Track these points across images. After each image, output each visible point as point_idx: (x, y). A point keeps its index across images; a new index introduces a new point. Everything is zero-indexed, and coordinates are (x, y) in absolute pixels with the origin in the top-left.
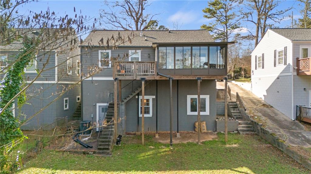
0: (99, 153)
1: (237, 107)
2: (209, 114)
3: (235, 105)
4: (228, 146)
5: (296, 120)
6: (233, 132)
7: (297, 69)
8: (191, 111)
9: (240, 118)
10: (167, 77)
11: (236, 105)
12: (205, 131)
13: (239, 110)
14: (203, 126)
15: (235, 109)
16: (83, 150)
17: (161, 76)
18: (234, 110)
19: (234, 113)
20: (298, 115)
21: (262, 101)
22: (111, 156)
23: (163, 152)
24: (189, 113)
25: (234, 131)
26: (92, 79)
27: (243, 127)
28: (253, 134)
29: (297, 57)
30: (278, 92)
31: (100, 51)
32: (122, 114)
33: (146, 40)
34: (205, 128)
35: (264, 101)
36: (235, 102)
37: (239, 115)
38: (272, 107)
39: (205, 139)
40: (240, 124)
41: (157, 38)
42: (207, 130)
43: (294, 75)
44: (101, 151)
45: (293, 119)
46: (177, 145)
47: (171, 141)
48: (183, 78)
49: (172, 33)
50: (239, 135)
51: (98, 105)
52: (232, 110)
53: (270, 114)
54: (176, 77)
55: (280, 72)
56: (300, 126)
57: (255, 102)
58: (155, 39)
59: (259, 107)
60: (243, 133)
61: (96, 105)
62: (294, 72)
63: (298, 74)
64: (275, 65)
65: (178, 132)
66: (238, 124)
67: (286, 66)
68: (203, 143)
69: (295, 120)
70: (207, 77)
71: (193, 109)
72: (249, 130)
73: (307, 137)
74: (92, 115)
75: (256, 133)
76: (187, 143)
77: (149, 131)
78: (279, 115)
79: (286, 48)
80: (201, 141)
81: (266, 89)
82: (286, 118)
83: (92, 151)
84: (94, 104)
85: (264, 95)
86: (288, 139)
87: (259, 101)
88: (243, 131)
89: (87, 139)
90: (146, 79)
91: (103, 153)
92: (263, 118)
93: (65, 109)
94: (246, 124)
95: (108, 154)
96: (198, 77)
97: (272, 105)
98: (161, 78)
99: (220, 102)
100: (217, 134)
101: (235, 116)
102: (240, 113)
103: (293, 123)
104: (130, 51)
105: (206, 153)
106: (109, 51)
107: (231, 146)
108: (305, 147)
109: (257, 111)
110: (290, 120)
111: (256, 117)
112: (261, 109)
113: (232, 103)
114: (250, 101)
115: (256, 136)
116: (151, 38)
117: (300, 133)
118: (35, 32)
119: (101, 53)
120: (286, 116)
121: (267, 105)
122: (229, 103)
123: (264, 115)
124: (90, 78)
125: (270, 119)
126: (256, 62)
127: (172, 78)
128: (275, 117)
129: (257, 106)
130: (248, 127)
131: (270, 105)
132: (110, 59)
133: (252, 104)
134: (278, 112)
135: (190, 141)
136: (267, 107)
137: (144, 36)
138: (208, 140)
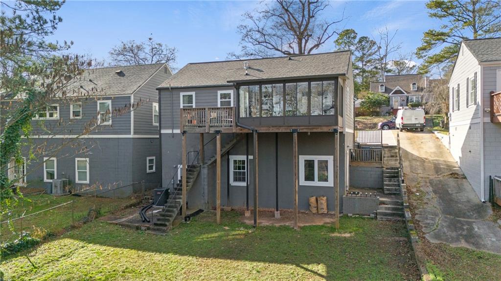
0: (154, 230)
1: (397, 177)
2: (333, 186)
3: (394, 173)
5: (488, 201)
6: (369, 215)
7: (490, 112)
8: (305, 180)
9: (394, 194)
10: (249, 129)
11: (397, 173)
12: (325, 211)
13: (398, 181)
14: (321, 204)
15: (393, 179)
16: (137, 225)
17: (241, 128)
18: (390, 181)
19: (387, 185)
21: (455, 167)
22: (164, 234)
23: (233, 235)
24: (303, 182)
25: (371, 215)
26: (173, 131)
27: (386, 208)
28: (398, 221)
29: (490, 91)
30: (470, 151)
31: (182, 94)
32: (204, 180)
33: (247, 74)
34: (325, 206)
35: (460, 168)
37: (396, 190)
38: (465, 178)
40: (383, 203)
41: (264, 71)
43: (484, 123)
44: (156, 227)
45: (483, 200)
46: (263, 228)
47: (254, 222)
48: (273, 130)
49: (293, 60)
50: (373, 220)
51: (179, 167)
52: (386, 181)
53: (449, 189)
54: (262, 128)
55: (471, 117)
56: (486, 211)
57: (442, 167)
59: (442, 177)
60: (382, 218)
61: (177, 167)
62: (485, 116)
63: (492, 121)
64: (467, 104)
65: (277, 211)
66: (378, 203)
67: (476, 106)
68: (302, 228)
69: (486, 202)
70: (306, 129)
71: (309, 177)
72: (394, 213)
73: (476, 230)
74: (173, 180)
75: (404, 219)
76: (280, 226)
77: (244, 206)
78: (463, 193)
79: (475, 76)
81: (461, 146)
83: (146, 227)
84: (175, 166)
85: (459, 157)
86: (436, 230)
87: (449, 167)
88: (384, 214)
89: (156, 211)
90: (223, 132)
91: (158, 230)
93: (148, 171)
94: (396, 203)
95: (164, 231)
96: (294, 128)
98: (241, 130)
99: (371, 168)
100: (341, 217)
101: (388, 190)
102: (399, 186)
103: (479, 209)
104: (219, 92)
105: (289, 242)
106: (193, 93)
107: (339, 235)
108: (451, 245)
109: (429, 184)
110: (475, 201)
111: (418, 194)
112: (440, 181)
113: (392, 168)
114: (433, 168)
115: (400, 225)
116: (258, 70)
117: (469, 224)
118: (119, 71)
119: (183, 96)
120: (476, 194)
121: (457, 174)
122: (387, 169)
123: (435, 192)
124: (170, 131)
125: (440, 197)
126: (453, 98)
127: (256, 131)
128: (455, 195)
129: (438, 175)
130: (393, 209)
131: (464, 175)
132: (194, 104)
133: (432, 173)
134: (466, 187)
135: (288, 224)
136: (457, 178)
137: (250, 68)
138: (314, 224)
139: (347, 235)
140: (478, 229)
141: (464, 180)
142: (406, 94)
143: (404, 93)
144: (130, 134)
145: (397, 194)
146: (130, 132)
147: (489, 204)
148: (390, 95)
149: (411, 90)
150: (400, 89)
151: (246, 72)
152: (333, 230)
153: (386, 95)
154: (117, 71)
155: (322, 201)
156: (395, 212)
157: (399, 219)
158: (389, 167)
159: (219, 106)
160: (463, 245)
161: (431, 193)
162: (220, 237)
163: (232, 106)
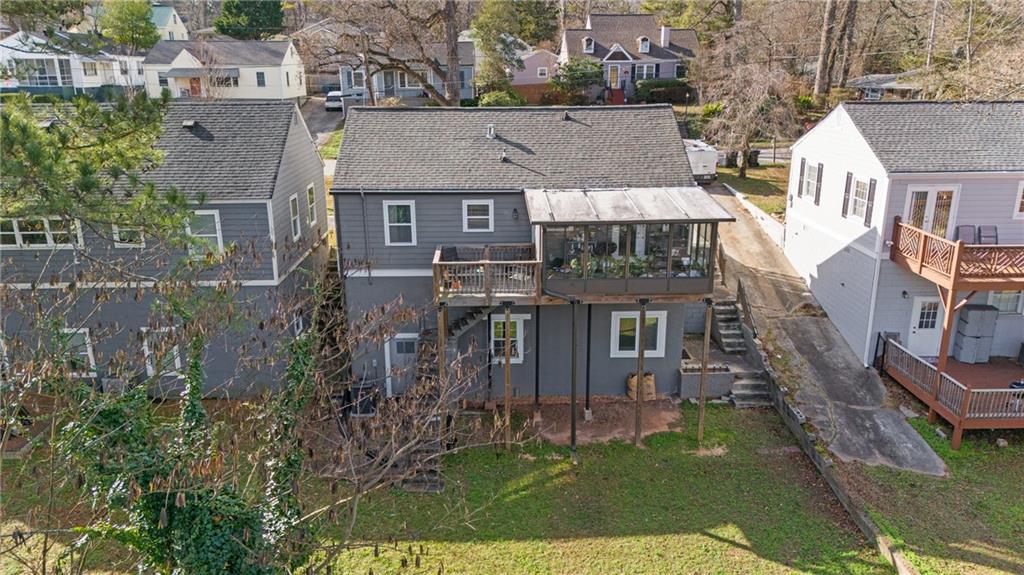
1: (736, 320)
2: (664, 354)
3: (731, 312)
4: (702, 453)
5: (874, 366)
6: (720, 398)
7: (892, 246)
8: (620, 349)
9: (740, 352)
10: (565, 300)
11: (735, 311)
12: (654, 397)
13: (740, 328)
14: (649, 386)
15: (732, 324)
18: (728, 328)
19: (727, 336)
20: (880, 353)
21: (804, 291)
23: (557, 476)
24: (615, 352)
25: (723, 398)
26: (370, 274)
27: (745, 387)
28: (766, 408)
29: (895, 216)
30: (843, 284)
31: (386, 203)
33: (505, 160)
34: (653, 390)
35: (810, 292)
36: (733, 303)
37: (740, 344)
38: (825, 315)
39: (651, 428)
40: (737, 377)
41: (535, 151)
42: (657, 391)
43: (882, 260)
45: (866, 365)
46: (587, 448)
47: (573, 438)
48: (607, 300)
49: (574, 121)
50: (731, 410)
52: (722, 329)
53: (815, 343)
54: (589, 298)
55: (854, 238)
56: (877, 387)
57: (786, 292)
58: (529, 152)
59: (795, 315)
60: (742, 405)
62: (883, 251)
63: (893, 258)
64: (845, 212)
65: (587, 409)
66: (733, 378)
67: (867, 229)
68: (647, 441)
69: (872, 368)
70: (662, 298)
71: (626, 342)
72: (756, 395)
73: (882, 428)
74: (374, 361)
75: (773, 404)
76: (610, 441)
77: (515, 396)
78: (836, 349)
79: (873, 184)
80: (643, 435)
81: (820, 262)
82: (850, 358)
85: (811, 276)
86: (838, 436)
87: (797, 290)
88: (744, 398)
90: (517, 304)
92: (798, 359)
94: (754, 376)
95: (435, 483)
96: (642, 297)
97: (826, 310)
98: (551, 300)
100: (681, 405)
101: (729, 345)
102: (743, 337)
103: (864, 378)
104: (466, 203)
105: (652, 480)
106: (411, 203)
107: (708, 453)
108: (868, 464)
109: (784, 333)
110: (858, 366)
111: (779, 356)
112: (795, 323)
113: (725, 304)
114: (774, 292)
115: (771, 416)
116: (518, 146)
117: (869, 415)
118: (190, 123)
119: (389, 206)
120: (852, 352)
121: (814, 308)
122: (718, 304)
123: (799, 349)
124: (363, 273)
125: (810, 361)
126: (802, 174)
127: (579, 301)
128: (826, 353)
129: (788, 310)
130: (755, 387)
131: (821, 309)
132: (413, 224)
133: (777, 305)
134: (836, 337)
135: (617, 434)
136: (814, 315)
137: (497, 137)
138: (657, 431)
139: (719, 451)
140: (884, 426)
141: (825, 319)
142: (631, 60)
143: (628, 59)
144: (273, 279)
145: (743, 353)
146: (272, 274)
147: (874, 371)
148: (604, 60)
149: (640, 51)
150: (622, 50)
151: (504, 155)
152: (694, 443)
153: (597, 60)
154: (184, 124)
155: (649, 382)
156: (757, 393)
157: (766, 404)
158: (720, 300)
159: (465, 229)
160: (880, 460)
161: (796, 353)
162: (539, 483)
163: (491, 229)
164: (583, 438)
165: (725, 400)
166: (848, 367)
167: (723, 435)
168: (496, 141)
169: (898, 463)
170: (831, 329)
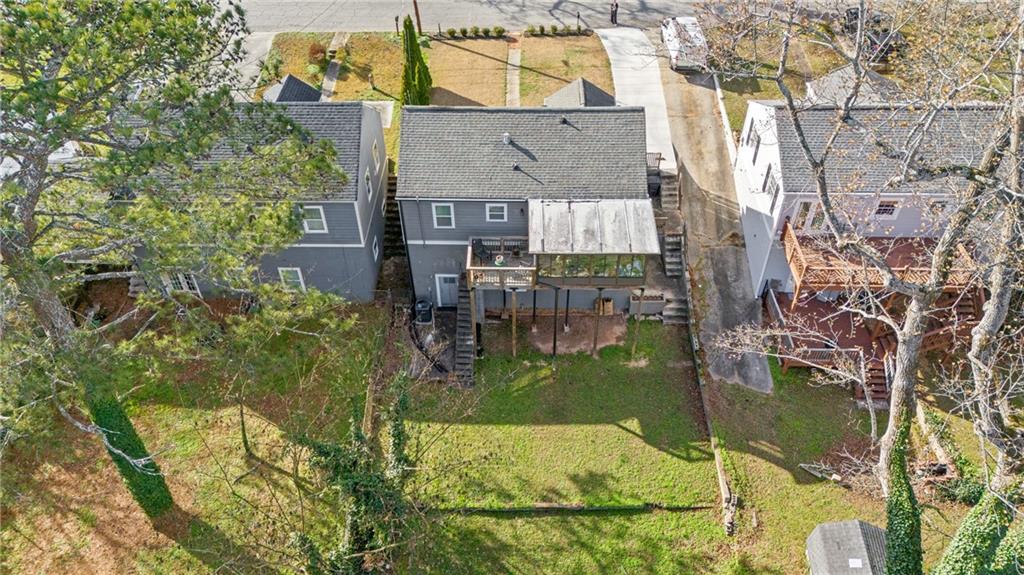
1: (679, 250)
3: (676, 243)
4: (632, 364)
5: (760, 298)
6: (655, 316)
7: (782, 234)
11: (679, 243)
12: (612, 313)
13: (680, 256)
14: (608, 308)
15: (674, 254)
17: (541, 286)
18: (672, 257)
19: (670, 263)
20: (767, 288)
23: (542, 379)
26: (424, 243)
27: (672, 309)
29: (787, 216)
31: (434, 204)
33: (517, 168)
35: (740, 220)
36: (679, 236)
37: (678, 269)
38: (744, 245)
39: (604, 342)
40: (668, 301)
41: (536, 156)
42: (614, 309)
45: (756, 297)
46: (562, 357)
47: (555, 347)
49: (569, 125)
50: (660, 325)
51: (437, 276)
52: (668, 256)
53: (729, 273)
55: (764, 212)
56: (757, 317)
57: (724, 219)
58: (534, 158)
59: (722, 244)
60: (667, 322)
61: (434, 277)
62: (776, 235)
64: (764, 188)
65: (567, 326)
66: (665, 302)
67: (771, 214)
68: (601, 352)
70: (613, 287)
72: (679, 316)
74: (429, 288)
75: (687, 323)
76: (578, 351)
77: (522, 308)
78: (741, 279)
79: (778, 187)
80: (599, 347)
82: (748, 289)
84: (431, 273)
85: (743, 210)
86: (717, 359)
87: (732, 217)
88: (670, 317)
89: (431, 336)
92: (714, 288)
93: (376, 258)
94: (679, 301)
95: (471, 384)
97: (746, 240)
100: (629, 320)
101: (670, 270)
102: (681, 265)
103: (752, 306)
104: (488, 205)
106: (451, 205)
107: (636, 364)
108: (728, 382)
109: (710, 263)
110: (750, 297)
111: (700, 286)
112: (720, 253)
113: (674, 236)
114: (714, 218)
115: (684, 330)
119: (436, 206)
120: (751, 283)
121: (738, 237)
122: (668, 235)
123: (715, 279)
125: (720, 291)
126: (751, 129)
128: (733, 284)
129: (719, 238)
130: (678, 310)
131: (743, 239)
132: (453, 216)
133: (713, 233)
134: (744, 268)
135: (582, 346)
136: (737, 245)
137: (512, 143)
138: (608, 344)
139: (643, 363)
141: (743, 250)
144: (361, 243)
145: (676, 279)
146: (360, 241)
147: (760, 303)
151: (516, 162)
152: (628, 356)
156: (679, 314)
158: (671, 233)
159: (488, 219)
160: (736, 380)
161: (713, 283)
162: (531, 385)
163: (506, 220)
164: (561, 349)
165: (657, 318)
166: (744, 298)
167: (648, 350)
168: (511, 147)
169: (747, 383)
170: (744, 261)
